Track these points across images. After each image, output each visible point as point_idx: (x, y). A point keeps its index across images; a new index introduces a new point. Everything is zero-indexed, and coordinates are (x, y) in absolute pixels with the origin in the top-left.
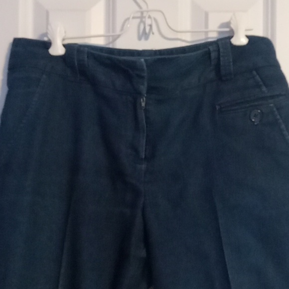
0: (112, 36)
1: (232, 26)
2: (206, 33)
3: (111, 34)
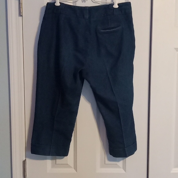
0: (75, 1)
1: (114, 1)
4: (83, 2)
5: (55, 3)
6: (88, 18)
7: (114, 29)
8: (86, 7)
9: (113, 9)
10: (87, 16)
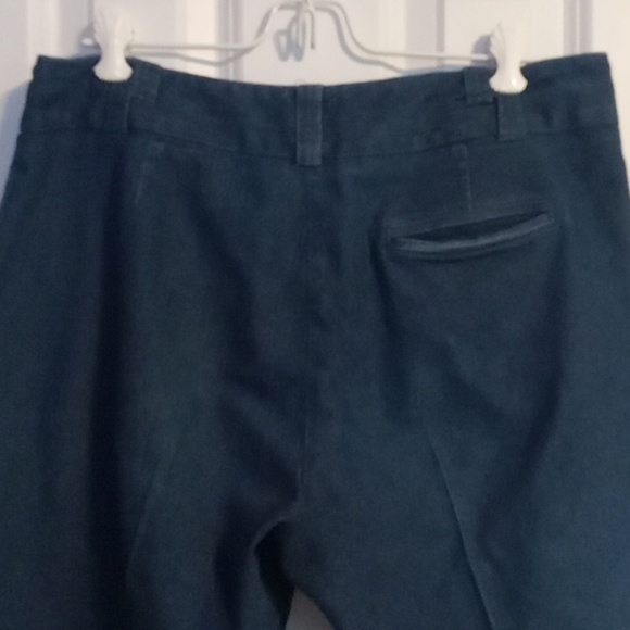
0: (234, 50)
1: (495, 51)
2: (441, 59)
3: (231, 45)
4: (284, 57)
5: (96, 60)
6: (318, 161)
7: (499, 237)
8: (306, 89)
9: (491, 99)
10: (313, 151)
